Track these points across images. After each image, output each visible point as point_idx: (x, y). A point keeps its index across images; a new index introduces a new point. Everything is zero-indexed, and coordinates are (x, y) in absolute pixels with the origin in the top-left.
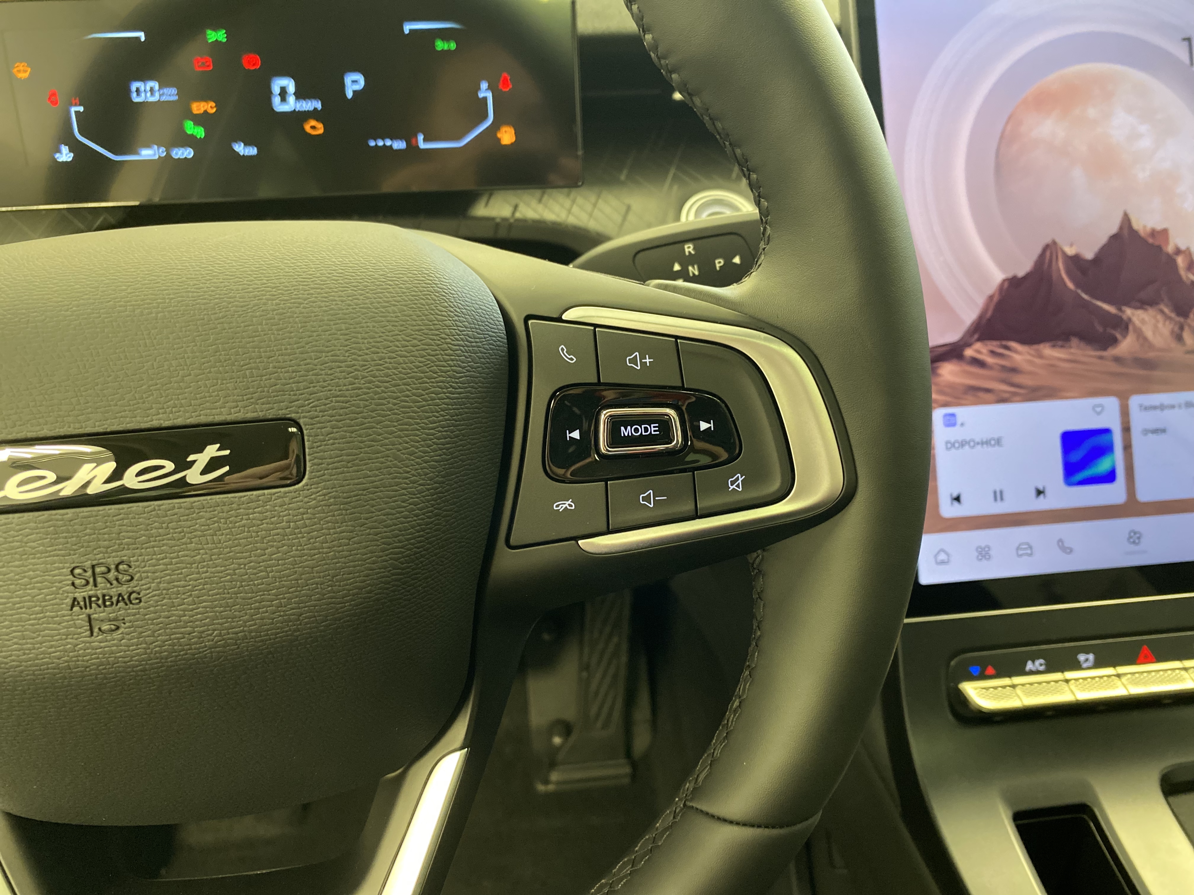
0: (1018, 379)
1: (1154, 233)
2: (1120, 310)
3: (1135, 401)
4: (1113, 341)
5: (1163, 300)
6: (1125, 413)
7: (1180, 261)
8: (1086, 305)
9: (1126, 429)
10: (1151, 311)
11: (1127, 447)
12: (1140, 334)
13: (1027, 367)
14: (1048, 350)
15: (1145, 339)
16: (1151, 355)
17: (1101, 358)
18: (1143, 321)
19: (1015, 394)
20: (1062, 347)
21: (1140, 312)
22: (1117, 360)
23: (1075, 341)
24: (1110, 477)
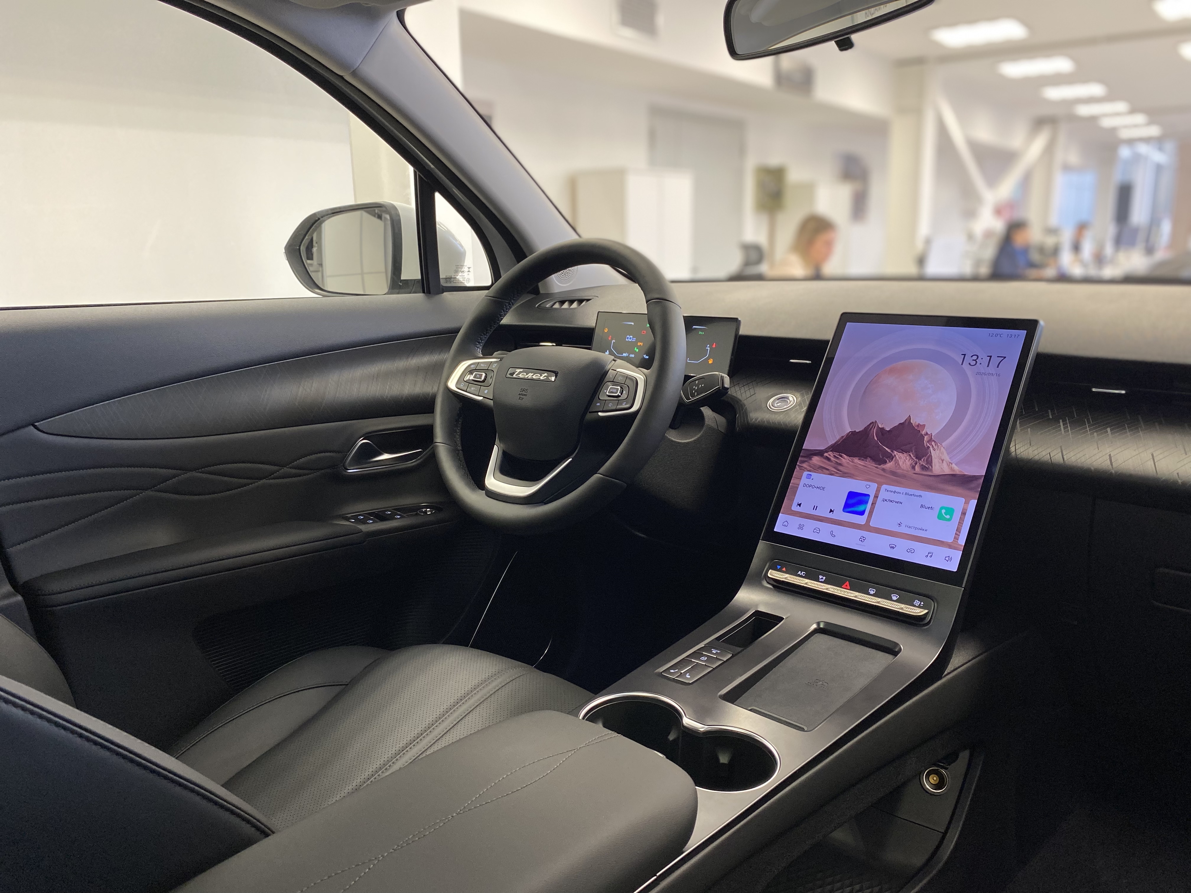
0: (840, 468)
1: (918, 425)
2: (893, 452)
3: (884, 487)
4: (885, 462)
5: (912, 452)
6: (878, 490)
7: (926, 438)
8: (879, 446)
9: (876, 497)
10: (905, 454)
11: (873, 504)
12: (897, 462)
13: (846, 465)
14: (856, 460)
15: (899, 464)
16: (898, 471)
17: (877, 467)
18: (900, 458)
19: (837, 473)
20: (863, 460)
21: (900, 454)
22: (883, 470)
23: (869, 459)
24: (862, 513)
